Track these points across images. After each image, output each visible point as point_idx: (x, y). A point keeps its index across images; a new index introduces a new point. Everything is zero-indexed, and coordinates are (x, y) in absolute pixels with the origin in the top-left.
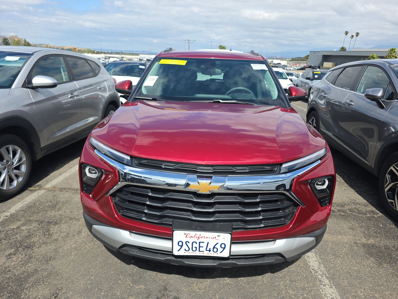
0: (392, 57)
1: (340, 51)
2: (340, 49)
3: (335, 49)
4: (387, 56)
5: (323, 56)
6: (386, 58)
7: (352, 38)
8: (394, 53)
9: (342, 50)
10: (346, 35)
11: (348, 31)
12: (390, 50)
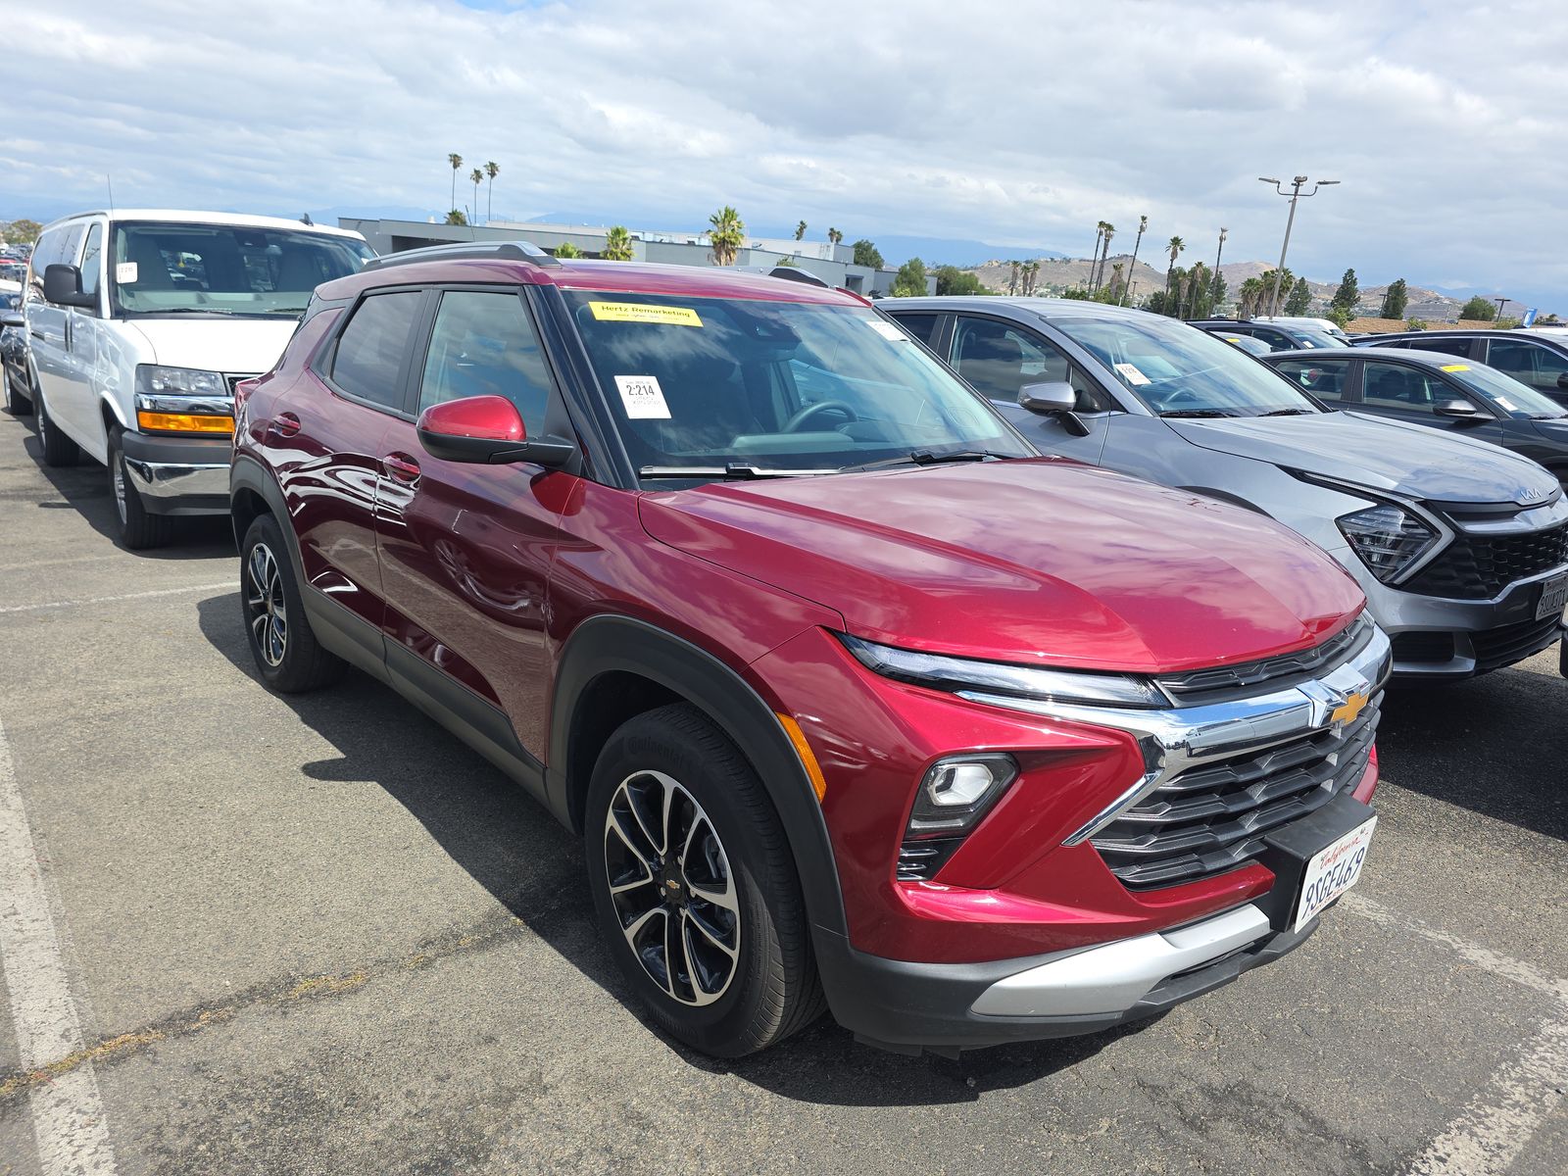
0: (623, 257)
1: (448, 223)
2: (448, 216)
3: (432, 218)
4: (606, 253)
5: (393, 236)
6: (604, 258)
7: (477, 182)
8: (624, 244)
9: (456, 224)
10: (455, 166)
11: (459, 155)
12: (610, 233)
